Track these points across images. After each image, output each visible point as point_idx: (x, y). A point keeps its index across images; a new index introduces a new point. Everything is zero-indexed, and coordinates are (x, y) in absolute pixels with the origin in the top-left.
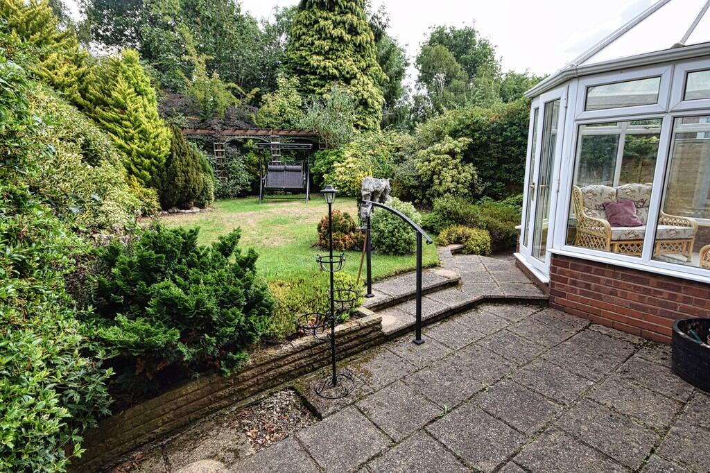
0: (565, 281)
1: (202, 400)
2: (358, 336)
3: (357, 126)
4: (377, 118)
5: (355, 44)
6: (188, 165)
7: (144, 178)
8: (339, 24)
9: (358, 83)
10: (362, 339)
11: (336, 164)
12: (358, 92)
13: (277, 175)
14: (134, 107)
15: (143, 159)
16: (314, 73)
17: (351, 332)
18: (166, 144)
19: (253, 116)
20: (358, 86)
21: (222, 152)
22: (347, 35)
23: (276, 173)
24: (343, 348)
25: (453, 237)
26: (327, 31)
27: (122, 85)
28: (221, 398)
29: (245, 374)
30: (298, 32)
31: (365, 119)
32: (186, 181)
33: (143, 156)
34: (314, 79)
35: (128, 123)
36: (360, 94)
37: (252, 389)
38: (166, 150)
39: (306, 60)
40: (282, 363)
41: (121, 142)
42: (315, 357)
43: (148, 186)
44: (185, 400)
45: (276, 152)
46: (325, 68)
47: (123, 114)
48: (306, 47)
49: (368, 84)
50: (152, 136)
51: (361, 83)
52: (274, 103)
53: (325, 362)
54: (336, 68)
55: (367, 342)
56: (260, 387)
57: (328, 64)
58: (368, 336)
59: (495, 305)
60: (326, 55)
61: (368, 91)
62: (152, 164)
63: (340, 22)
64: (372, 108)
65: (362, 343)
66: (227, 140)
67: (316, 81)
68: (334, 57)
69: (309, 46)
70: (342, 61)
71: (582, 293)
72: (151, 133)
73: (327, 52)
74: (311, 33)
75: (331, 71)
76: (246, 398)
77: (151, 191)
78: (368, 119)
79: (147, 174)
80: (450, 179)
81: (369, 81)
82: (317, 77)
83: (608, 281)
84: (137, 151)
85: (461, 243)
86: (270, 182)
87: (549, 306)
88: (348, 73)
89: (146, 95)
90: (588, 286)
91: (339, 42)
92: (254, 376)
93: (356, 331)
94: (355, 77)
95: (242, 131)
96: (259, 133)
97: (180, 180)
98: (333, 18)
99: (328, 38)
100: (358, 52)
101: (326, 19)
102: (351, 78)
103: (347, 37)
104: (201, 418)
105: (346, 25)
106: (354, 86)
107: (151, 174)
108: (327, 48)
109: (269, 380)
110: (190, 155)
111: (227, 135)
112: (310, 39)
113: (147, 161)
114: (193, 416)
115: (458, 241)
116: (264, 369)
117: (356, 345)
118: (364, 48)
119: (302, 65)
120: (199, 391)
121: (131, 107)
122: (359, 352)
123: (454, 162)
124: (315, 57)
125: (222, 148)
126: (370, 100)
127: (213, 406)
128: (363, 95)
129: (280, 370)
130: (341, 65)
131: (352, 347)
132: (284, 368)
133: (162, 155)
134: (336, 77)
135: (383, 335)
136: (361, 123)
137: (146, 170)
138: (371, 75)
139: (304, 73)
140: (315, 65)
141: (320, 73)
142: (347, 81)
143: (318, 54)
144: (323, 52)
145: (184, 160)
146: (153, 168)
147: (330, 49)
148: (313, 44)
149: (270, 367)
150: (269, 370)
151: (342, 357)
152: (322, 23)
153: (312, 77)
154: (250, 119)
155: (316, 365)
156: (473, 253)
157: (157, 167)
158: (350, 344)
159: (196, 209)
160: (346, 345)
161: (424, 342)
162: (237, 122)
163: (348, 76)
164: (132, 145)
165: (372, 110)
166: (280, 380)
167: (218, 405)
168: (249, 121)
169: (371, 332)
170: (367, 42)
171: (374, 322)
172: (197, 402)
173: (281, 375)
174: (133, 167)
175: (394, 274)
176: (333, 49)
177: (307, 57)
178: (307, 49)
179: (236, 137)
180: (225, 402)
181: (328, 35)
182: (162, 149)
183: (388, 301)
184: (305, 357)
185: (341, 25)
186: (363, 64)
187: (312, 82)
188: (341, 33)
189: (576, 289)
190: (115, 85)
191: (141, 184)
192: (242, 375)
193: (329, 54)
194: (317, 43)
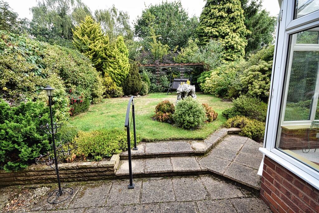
0: (271, 180)
1: (11, 178)
2: (96, 172)
3: (227, 60)
4: (241, 54)
5: (230, 18)
6: (135, 78)
7: (118, 83)
8: (222, 10)
9: (229, 37)
10: (100, 174)
11: (207, 78)
12: (229, 42)
13: (177, 83)
14: (118, 57)
15: (118, 76)
16: (206, 36)
17: (91, 168)
18: (127, 70)
19: (174, 58)
20: (229, 39)
21: (159, 73)
22: (225, 14)
23: (177, 82)
24: (86, 175)
25: (235, 123)
26: (215, 14)
27: (116, 49)
28: (19, 180)
29: (30, 173)
30: (201, 18)
31: (232, 55)
32: (133, 84)
33: (119, 75)
34: (206, 38)
35: (116, 63)
36: (230, 43)
37: (35, 181)
38: (127, 72)
39: (203, 30)
40: (50, 173)
41: (113, 70)
42: (69, 175)
43: (120, 86)
44: (3, 176)
45: (182, 73)
46: (211, 33)
47: (114, 60)
48: (204, 24)
49: (235, 37)
50: (122, 67)
51: (231, 37)
52: (185, 52)
53: (76, 179)
54: (218, 32)
55: (104, 176)
56: (39, 181)
57: (213, 30)
58: (105, 173)
59: (214, 179)
60: (213, 26)
61: (235, 41)
62: (122, 78)
63: (222, 8)
64: (237, 49)
65: (99, 175)
66: (161, 68)
67: (207, 39)
68: (217, 26)
69: (205, 23)
70: (221, 28)
71: (283, 198)
72: (122, 66)
73: (214, 24)
74: (207, 17)
75: (214, 33)
76: (32, 184)
77: (120, 88)
78: (234, 55)
79: (120, 82)
80: (258, 87)
81: (236, 36)
82: (208, 37)
83: (305, 198)
84: (117, 73)
85: (240, 128)
86: (174, 86)
87: (259, 197)
88: (224, 33)
89: (124, 52)
90: (288, 194)
91: (220, 19)
92: (35, 175)
93: (96, 168)
94: (228, 35)
95: (168, 65)
96: (175, 65)
97: (130, 84)
98: (219, 7)
99: (215, 18)
100: (232, 22)
101: (215, 9)
102: (226, 35)
103: (225, 15)
104: (11, 185)
105: (226, 9)
106: (226, 39)
107: (121, 81)
108: (213, 22)
109: (43, 179)
110: (136, 74)
111: (161, 66)
112: (206, 20)
113: (119, 77)
114: (8, 183)
115: (238, 126)
116: (40, 174)
117: (95, 176)
118: (236, 19)
119: (201, 33)
120: (9, 174)
121: (117, 57)
122: (97, 180)
123: (263, 76)
124: (207, 28)
125: (159, 72)
126: (235, 45)
127: (16, 182)
128: (231, 43)
129: (49, 176)
130: (220, 30)
131: (93, 176)
132: (51, 176)
133: (125, 74)
134: (217, 36)
135: (114, 175)
136: (229, 58)
137: (119, 80)
138: (238, 32)
139: (202, 36)
140: (207, 32)
141: (209, 35)
142: (223, 37)
143: (209, 26)
144: (212, 25)
145: (133, 76)
146: (122, 79)
147: (215, 23)
148: (207, 22)
149: (43, 173)
150: (43, 175)
151: (86, 180)
152: (212, 11)
153: (205, 38)
154: (173, 59)
155: (70, 180)
156: (246, 136)
157: (123, 79)
158: (91, 174)
159: (139, 96)
160: (88, 174)
161: (133, 188)
162: (167, 61)
163: (224, 34)
164: (115, 71)
165: (237, 50)
166: (49, 181)
167: (18, 182)
168: (172, 60)
169: (105, 171)
170: (238, 16)
171: (108, 166)
172: (9, 178)
173: (50, 179)
174: (115, 79)
175: (168, 139)
176: (217, 22)
177: (204, 29)
178: (204, 25)
179: (165, 67)
180: (21, 183)
181: (215, 16)
182: (125, 72)
183: (141, 155)
184: (62, 174)
185: (223, 10)
186: (235, 27)
187: (205, 40)
188: (222, 14)
189: (279, 192)
190: (113, 49)
191: (117, 85)
192: (29, 173)
193: (214, 25)
194: (209, 21)
